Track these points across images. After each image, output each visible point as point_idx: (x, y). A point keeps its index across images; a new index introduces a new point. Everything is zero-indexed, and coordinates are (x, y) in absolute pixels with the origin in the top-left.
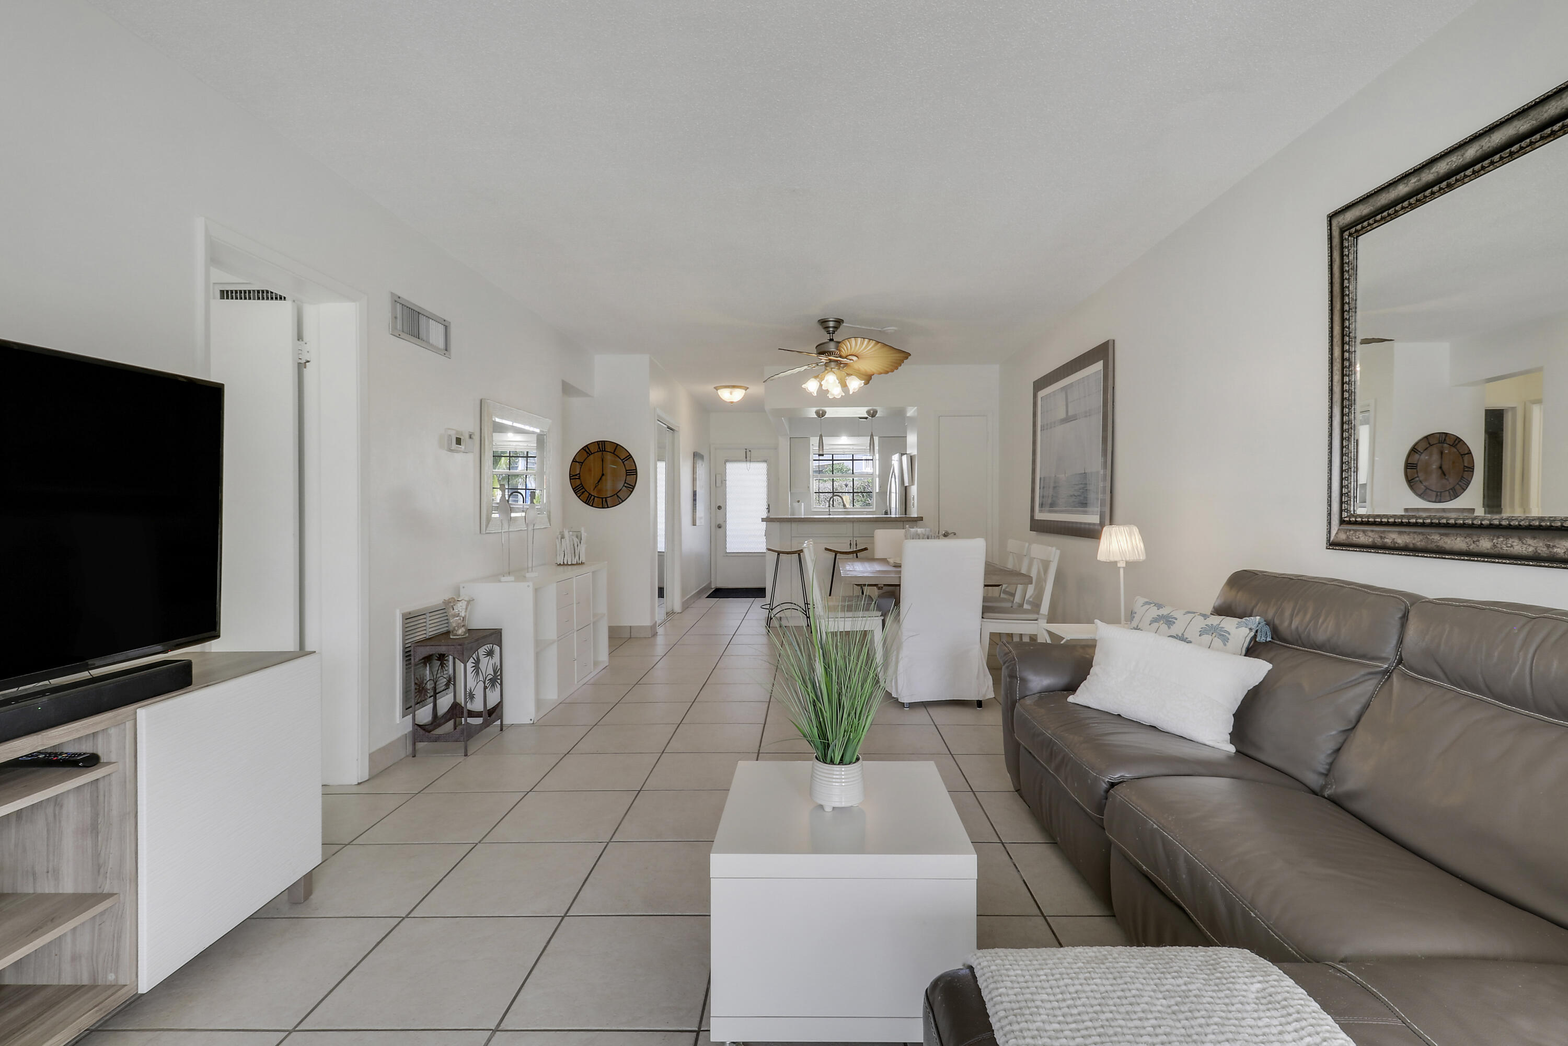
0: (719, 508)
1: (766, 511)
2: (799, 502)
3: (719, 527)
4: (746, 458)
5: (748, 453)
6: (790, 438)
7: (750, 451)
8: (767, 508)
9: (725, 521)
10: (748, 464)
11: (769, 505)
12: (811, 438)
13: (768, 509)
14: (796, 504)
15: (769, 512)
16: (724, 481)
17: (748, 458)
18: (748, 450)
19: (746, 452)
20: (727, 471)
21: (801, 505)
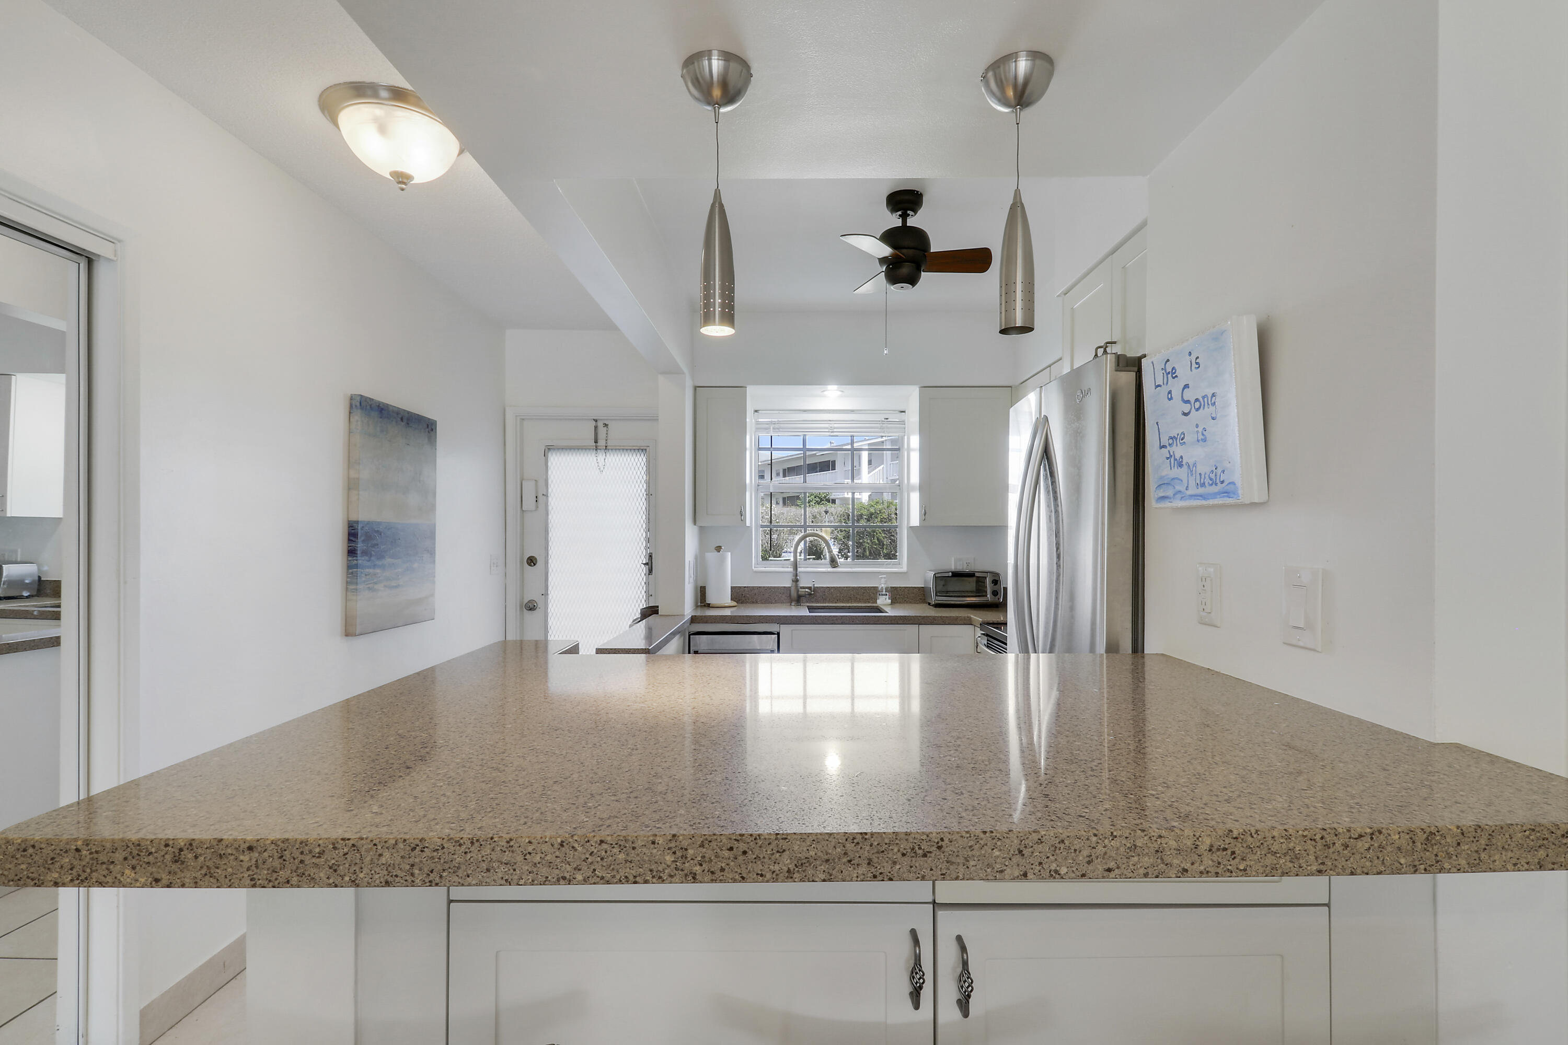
0: (532, 561)
1: (644, 569)
2: (718, 549)
3: (531, 607)
4: (596, 442)
5: (602, 431)
6: (696, 388)
7: (606, 425)
8: (646, 564)
9: (545, 594)
10: (601, 456)
11: (651, 556)
12: (751, 390)
13: (650, 566)
14: (711, 556)
15: (650, 571)
16: (541, 498)
17: (601, 443)
18: (600, 424)
19: (596, 427)
20: (550, 473)
21: (722, 561)
